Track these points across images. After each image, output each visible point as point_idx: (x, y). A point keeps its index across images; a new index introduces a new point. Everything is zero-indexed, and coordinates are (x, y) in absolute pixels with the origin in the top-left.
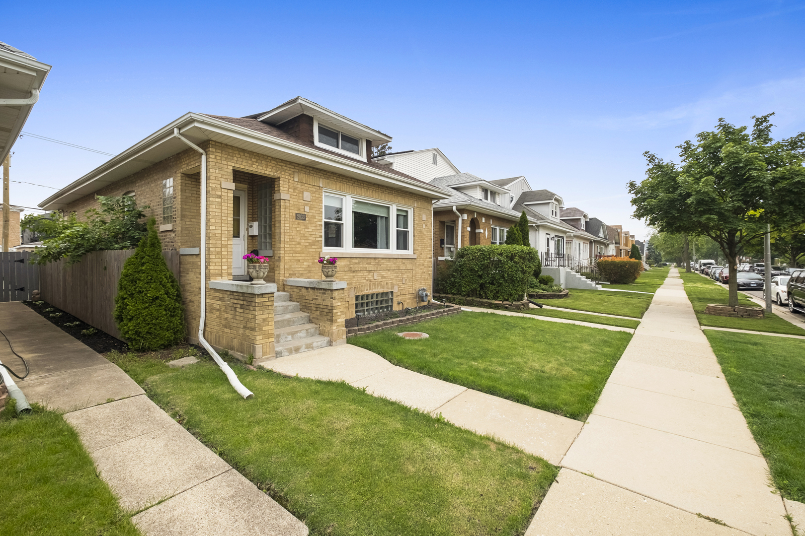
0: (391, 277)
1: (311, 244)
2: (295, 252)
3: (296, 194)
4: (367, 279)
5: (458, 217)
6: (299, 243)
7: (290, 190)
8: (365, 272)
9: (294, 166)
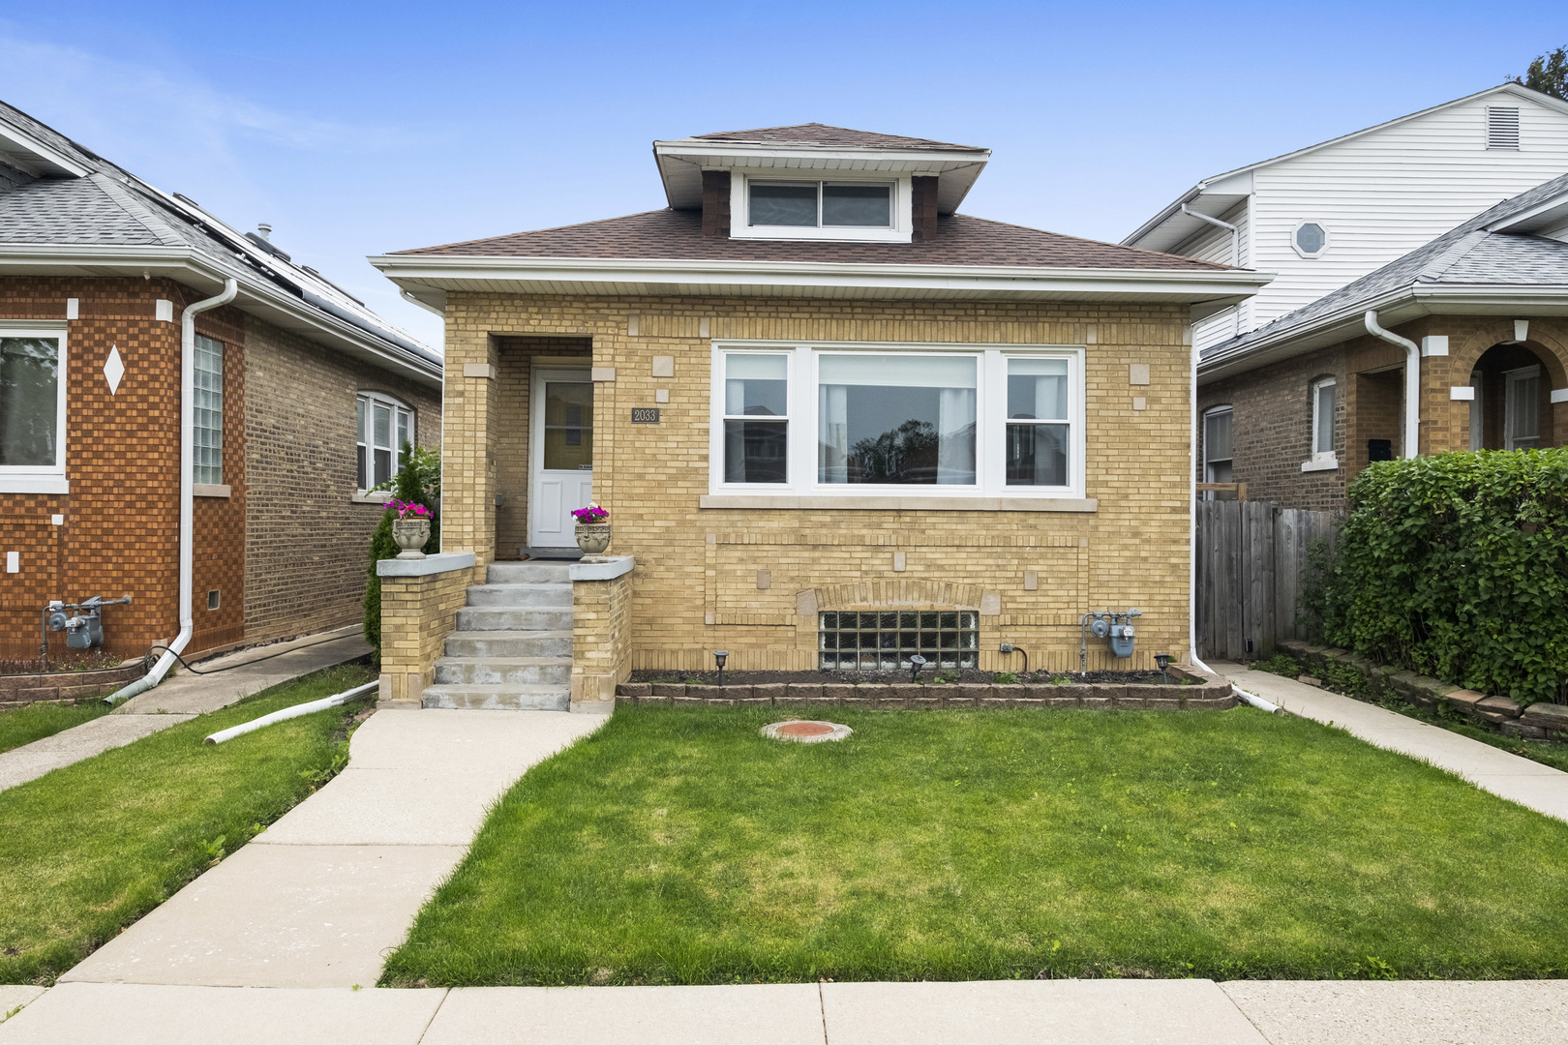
0: (969, 568)
1: (674, 479)
2: (631, 498)
3: (633, 365)
4: (864, 568)
5: (1404, 352)
6: (641, 477)
7: (618, 358)
8: (859, 548)
9: (630, 303)
